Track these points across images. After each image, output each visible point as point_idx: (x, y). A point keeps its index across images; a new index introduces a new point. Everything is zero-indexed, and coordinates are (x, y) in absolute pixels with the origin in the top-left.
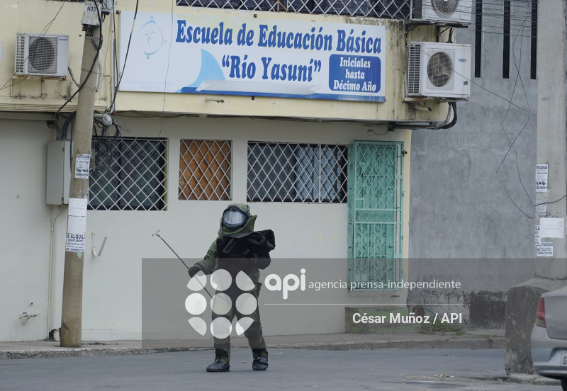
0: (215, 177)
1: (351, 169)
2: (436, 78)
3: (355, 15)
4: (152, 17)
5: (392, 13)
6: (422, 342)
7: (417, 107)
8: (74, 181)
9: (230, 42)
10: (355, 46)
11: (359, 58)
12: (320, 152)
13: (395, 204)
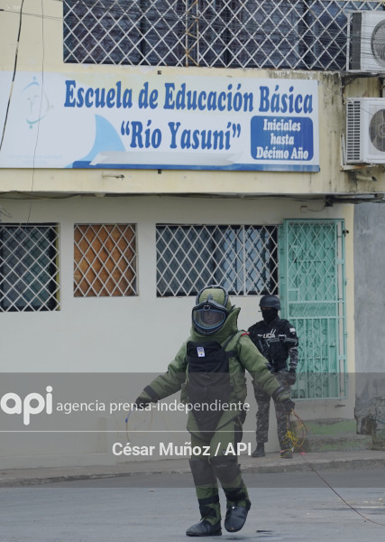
0: (117, 269)
1: (282, 253)
2: (380, 140)
3: (281, 68)
4: (35, 78)
5: (325, 64)
6: (372, 461)
7: (358, 177)
9: (130, 104)
10: (281, 105)
11: (286, 120)
12: (244, 234)
13: (336, 294)
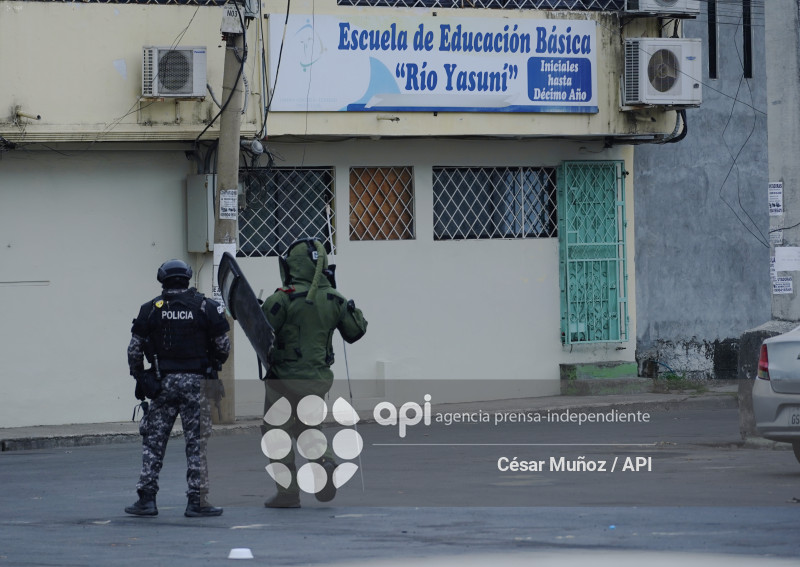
0: (394, 212)
1: (562, 195)
2: (658, 80)
3: (557, 9)
4: (308, 21)
5: (603, 5)
6: (653, 403)
7: (637, 118)
8: (219, 222)
9: (405, 47)
10: (558, 46)
11: (564, 61)
12: (522, 177)
13: (616, 236)
